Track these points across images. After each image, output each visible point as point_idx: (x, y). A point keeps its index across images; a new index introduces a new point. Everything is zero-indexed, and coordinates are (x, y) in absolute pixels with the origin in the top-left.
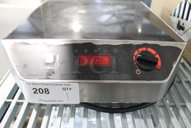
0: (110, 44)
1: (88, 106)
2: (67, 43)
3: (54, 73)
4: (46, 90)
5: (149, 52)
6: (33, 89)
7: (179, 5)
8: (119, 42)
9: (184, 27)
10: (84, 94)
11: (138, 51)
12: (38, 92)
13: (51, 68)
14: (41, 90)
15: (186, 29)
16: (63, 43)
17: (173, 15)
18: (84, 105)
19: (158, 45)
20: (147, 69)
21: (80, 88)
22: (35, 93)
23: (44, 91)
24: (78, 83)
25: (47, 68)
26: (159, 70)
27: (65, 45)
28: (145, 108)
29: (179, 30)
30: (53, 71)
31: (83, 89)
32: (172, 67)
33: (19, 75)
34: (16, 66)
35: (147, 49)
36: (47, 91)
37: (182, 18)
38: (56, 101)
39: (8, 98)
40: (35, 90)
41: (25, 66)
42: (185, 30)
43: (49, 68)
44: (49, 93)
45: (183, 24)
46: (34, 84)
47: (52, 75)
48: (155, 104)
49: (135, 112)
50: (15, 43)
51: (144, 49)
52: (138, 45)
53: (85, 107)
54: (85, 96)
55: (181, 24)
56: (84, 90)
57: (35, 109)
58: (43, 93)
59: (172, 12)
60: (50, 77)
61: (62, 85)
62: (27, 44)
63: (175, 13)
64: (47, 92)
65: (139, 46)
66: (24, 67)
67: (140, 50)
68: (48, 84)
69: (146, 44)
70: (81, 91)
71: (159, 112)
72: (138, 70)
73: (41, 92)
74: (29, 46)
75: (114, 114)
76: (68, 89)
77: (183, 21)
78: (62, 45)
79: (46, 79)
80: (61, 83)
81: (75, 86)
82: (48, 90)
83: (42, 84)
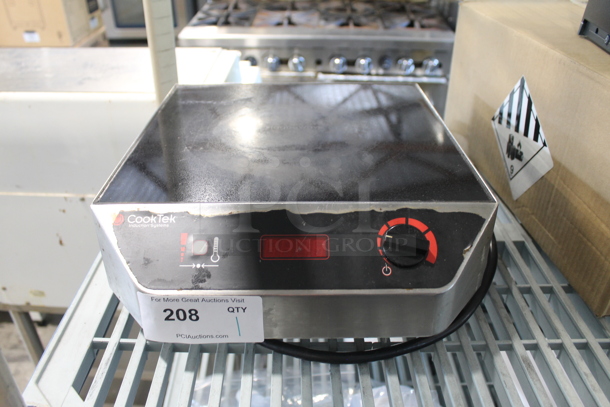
0: (327, 212)
1: (282, 349)
2: (235, 212)
3: (209, 276)
4: (193, 312)
5: (411, 226)
6: (165, 311)
7: (508, 98)
8: (347, 207)
9: (522, 153)
10: (274, 319)
11: (388, 226)
12: (174, 316)
13: (203, 266)
14: (181, 313)
15: (526, 157)
16: (226, 213)
17: (497, 120)
18: (274, 347)
19: (431, 212)
20: (406, 264)
21: (264, 306)
22: (167, 319)
23: (188, 315)
24: (261, 296)
25: (194, 266)
26: (432, 265)
27: (232, 216)
28: (414, 353)
29: (512, 159)
30: (207, 272)
31: (271, 309)
32: (462, 259)
33: (135, 281)
34: (128, 263)
35: (407, 221)
36: (194, 315)
37: (517, 129)
38: (212, 337)
39: (96, 335)
40: (169, 313)
41: (147, 262)
42: (524, 162)
43: (198, 266)
44: (198, 318)
45: (519, 145)
46: (167, 299)
47: (205, 281)
48: (438, 344)
49: (390, 361)
50: (122, 213)
51: (402, 221)
52: (387, 212)
53: (276, 351)
54: (276, 325)
55: (515, 144)
56: (273, 311)
57: (162, 357)
58: (185, 318)
59: (495, 111)
60: (201, 285)
61: (227, 301)
62: (149, 214)
63: (501, 114)
64: (194, 317)
65: (389, 215)
66: (146, 264)
67: (393, 223)
68: (197, 300)
69: (405, 210)
70: (266, 314)
71: (447, 360)
72: (386, 267)
73: (182, 317)
74: (153, 219)
75: (341, 366)
76: (240, 310)
77: (519, 137)
78: (224, 217)
79: (192, 289)
80: (225, 298)
81: (254, 302)
82: (196, 312)
83: (185, 299)
